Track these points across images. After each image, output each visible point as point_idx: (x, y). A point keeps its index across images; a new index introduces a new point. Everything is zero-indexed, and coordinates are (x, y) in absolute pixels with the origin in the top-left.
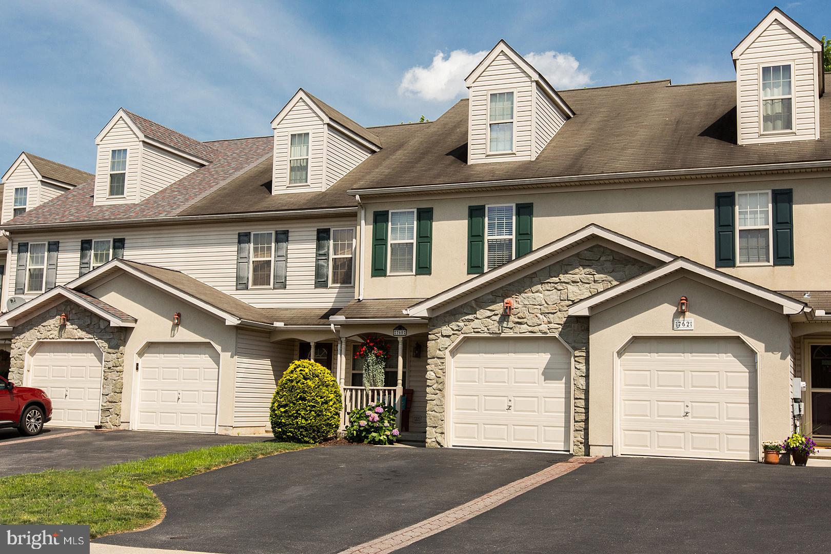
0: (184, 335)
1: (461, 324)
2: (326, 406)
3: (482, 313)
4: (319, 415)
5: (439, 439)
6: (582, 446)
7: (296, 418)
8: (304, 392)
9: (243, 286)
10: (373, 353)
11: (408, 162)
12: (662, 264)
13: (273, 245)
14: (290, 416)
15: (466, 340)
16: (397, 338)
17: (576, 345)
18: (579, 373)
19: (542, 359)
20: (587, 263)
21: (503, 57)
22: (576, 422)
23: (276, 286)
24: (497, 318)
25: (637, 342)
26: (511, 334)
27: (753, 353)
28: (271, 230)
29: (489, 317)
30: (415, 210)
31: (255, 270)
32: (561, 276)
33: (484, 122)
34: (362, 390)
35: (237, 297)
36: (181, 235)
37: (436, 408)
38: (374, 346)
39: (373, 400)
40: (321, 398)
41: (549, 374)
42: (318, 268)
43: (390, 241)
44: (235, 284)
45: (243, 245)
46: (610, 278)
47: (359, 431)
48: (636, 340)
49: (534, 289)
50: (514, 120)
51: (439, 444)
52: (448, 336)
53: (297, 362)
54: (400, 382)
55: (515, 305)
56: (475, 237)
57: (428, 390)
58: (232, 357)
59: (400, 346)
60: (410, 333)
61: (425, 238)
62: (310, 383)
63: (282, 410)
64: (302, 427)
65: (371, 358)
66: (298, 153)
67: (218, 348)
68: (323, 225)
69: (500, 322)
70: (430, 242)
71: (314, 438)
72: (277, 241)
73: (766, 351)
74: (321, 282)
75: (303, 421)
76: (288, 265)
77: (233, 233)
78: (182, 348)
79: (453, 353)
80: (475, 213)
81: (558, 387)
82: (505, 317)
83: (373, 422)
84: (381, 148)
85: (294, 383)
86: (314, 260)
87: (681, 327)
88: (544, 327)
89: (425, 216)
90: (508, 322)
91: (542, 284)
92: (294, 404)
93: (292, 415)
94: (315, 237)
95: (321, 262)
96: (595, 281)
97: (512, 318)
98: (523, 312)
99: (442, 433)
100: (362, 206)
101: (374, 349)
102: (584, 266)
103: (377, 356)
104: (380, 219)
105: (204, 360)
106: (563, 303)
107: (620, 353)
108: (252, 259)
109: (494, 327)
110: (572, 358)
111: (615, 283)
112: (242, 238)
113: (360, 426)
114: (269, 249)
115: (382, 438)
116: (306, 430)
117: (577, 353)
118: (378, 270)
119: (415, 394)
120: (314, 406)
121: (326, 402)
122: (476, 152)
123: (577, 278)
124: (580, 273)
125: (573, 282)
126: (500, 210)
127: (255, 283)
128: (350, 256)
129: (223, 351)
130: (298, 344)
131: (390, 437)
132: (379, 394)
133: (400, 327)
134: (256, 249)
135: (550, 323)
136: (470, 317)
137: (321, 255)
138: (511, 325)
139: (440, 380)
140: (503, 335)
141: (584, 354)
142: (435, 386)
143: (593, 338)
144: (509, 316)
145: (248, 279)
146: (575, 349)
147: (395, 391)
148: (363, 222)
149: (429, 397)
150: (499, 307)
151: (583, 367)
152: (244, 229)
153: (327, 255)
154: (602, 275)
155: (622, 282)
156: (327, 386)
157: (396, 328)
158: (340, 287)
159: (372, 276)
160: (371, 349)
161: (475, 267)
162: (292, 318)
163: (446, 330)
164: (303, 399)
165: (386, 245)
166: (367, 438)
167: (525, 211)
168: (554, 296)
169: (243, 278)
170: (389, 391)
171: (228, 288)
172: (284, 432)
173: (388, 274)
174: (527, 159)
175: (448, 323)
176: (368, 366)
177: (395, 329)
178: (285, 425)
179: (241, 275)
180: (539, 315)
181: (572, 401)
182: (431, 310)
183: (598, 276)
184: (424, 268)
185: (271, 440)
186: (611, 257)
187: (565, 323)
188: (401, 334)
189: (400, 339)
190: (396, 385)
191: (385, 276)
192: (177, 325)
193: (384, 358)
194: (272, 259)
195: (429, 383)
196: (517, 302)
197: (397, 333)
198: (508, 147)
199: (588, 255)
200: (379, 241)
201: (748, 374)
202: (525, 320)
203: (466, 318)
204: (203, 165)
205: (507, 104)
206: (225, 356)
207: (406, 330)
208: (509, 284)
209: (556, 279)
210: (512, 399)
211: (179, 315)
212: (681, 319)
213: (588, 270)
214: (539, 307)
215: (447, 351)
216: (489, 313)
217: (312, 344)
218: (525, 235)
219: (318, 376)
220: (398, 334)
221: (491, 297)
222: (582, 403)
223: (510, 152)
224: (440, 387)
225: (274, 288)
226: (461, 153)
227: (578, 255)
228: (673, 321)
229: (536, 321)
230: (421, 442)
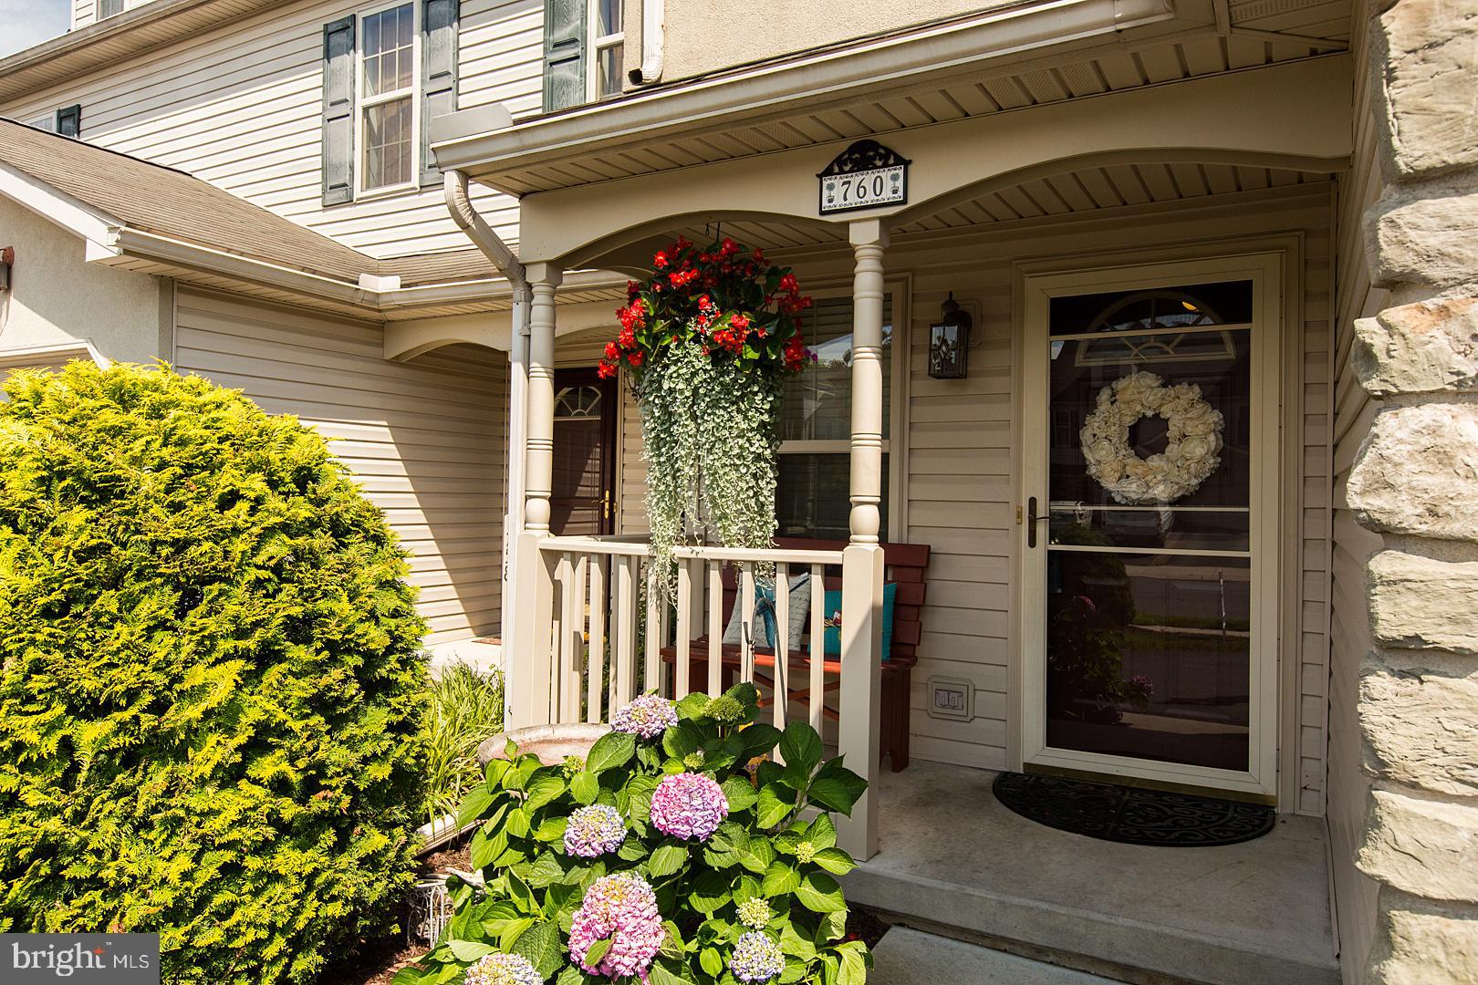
9: (340, 193)
10: (696, 340)
13: (417, 41)
16: (846, 225)
23: (423, 179)
31: (370, 134)
34: (638, 566)
38: (696, 287)
42: (553, 94)
44: (318, 190)
45: (336, 63)
54: (865, 517)
59: (867, 286)
60: (935, 177)
65: (684, 367)
72: (427, 27)
76: (463, 100)
77: (310, 28)
86: (539, 67)
95: (562, 71)
101: (694, 310)
103: (720, 355)
108: (361, 103)
112: (334, 39)
114: (407, 56)
119: (941, 572)
127: (371, 181)
132: (731, 592)
134: (370, 67)
137: (561, 43)
145: (352, 168)
147: (833, 574)
153: (578, 39)
157: (840, 161)
160: (679, 311)
169: (338, 167)
171: (302, 207)
176: (668, 417)
177: (829, 172)
179: (335, 159)
188: (870, 198)
189: (864, 235)
190: (840, 539)
193: (763, 363)
194: (416, 90)
197: (841, 192)
207: (907, 163)
211: (9, 255)
220: (853, 200)
225: (424, 188)
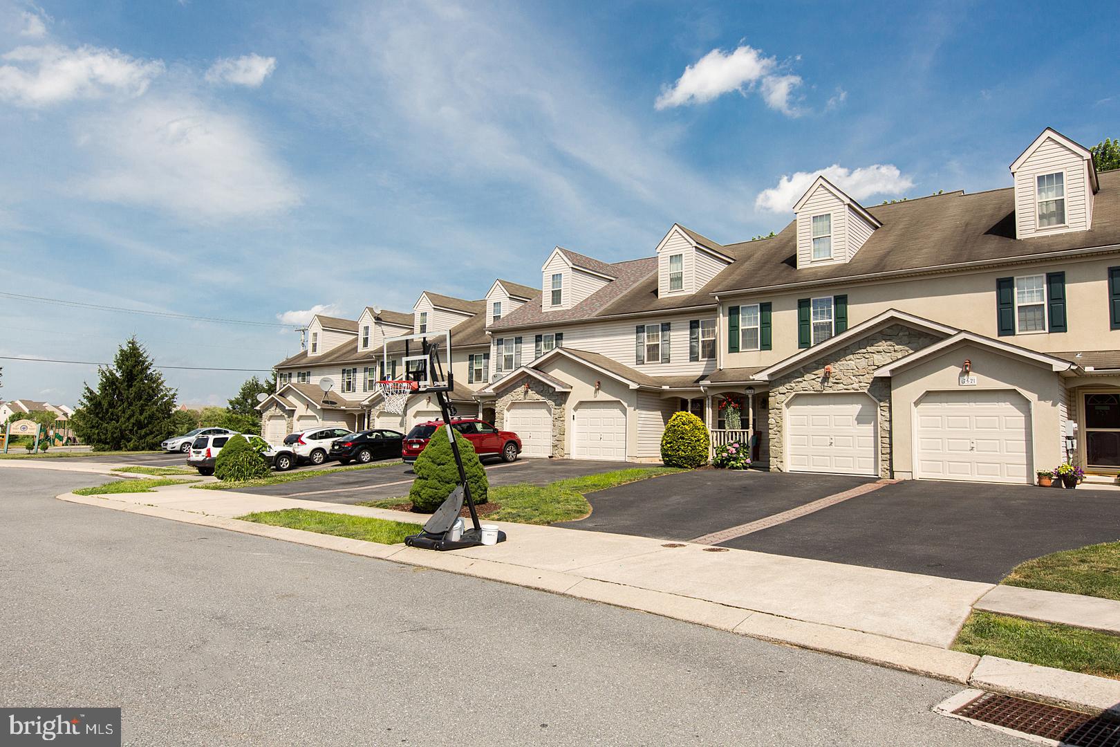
0: (603, 396)
1: (793, 385)
2: (698, 443)
3: (808, 377)
4: (693, 449)
5: (779, 466)
6: (888, 472)
7: (678, 451)
8: (683, 434)
9: (641, 362)
10: (732, 406)
11: (754, 270)
12: (949, 336)
13: (660, 333)
14: (673, 450)
15: (797, 396)
16: (748, 395)
17: (881, 398)
18: (883, 418)
19: (856, 408)
20: (888, 338)
21: (822, 189)
22: (882, 454)
23: (663, 361)
24: (820, 380)
25: (930, 395)
26: (831, 391)
27: (1028, 402)
28: (658, 323)
29: (813, 379)
30: (759, 305)
31: (648, 351)
32: (868, 348)
33: (808, 237)
34: (724, 432)
35: (637, 370)
36: (599, 329)
37: (776, 444)
38: (732, 401)
39: (732, 439)
40: (695, 437)
41: (861, 419)
42: (692, 348)
43: (741, 328)
44: (635, 360)
45: (640, 334)
46: (907, 348)
47: (722, 461)
48: (928, 393)
49: (847, 358)
50: (832, 234)
51: (779, 469)
52: (784, 394)
53: (677, 413)
54: (751, 426)
55: (833, 370)
56: (803, 322)
57: (770, 431)
58: (635, 410)
59: (750, 401)
60: (757, 391)
61: (766, 324)
62: (686, 427)
63: (669, 445)
64: (682, 457)
65: (730, 410)
66: (675, 269)
67: (625, 405)
68: (694, 318)
69: (822, 383)
70: (770, 327)
71: (691, 465)
72: (662, 331)
73: (1039, 400)
74: (694, 357)
75: (683, 453)
76: (671, 346)
77: (633, 326)
78: (602, 405)
79: (788, 405)
80: (803, 305)
81: (869, 428)
82: (826, 379)
83: (732, 454)
84: (735, 260)
85: (676, 428)
86: (689, 342)
87: (966, 383)
88: (856, 386)
89: (766, 308)
90: (828, 382)
91: (853, 354)
92: (677, 442)
93: (675, 449)
94: (689, 327)
95: (694, 344)
96: (895, 351)
97: (831, 379)
98: (839, 375)
99: (781, 462)
100: (720, 304)
101: (732, 403)
102: (886, 340)
103: (734, 408)
104: (734, 312)
105: (616, 412)
106: (870, 368)
107: (916, 404)
108: (646, 343)
109: (818, 386)
110: (879, 408)
111: (911, 352)
112: (639, 329)
113: (723, 457)
114: (658, 336)
115: (738, 465)
116: (685, 459)
117: (882, 404)
118: (733, 348)
119: (762, 435)
120: (690, 443)
121: (699, 440)
122: (803, 259)
123: (880, 349)
124: (883, 345)
125: (878, 352)
126: (822, 301)
127: (648, 360)
128: (714, 338)
129: (628, 406)
130: (680, 400)
131: (745, 465)
132: (736, 435)
133: (750, 387)
134: (648, 337)
135: (860, 382)
136: (800, 379)
137: (694, 338)
138: (830, 384)
139: (779, 425)
140: (824, 392)
141: (888, 405)
142: (775, 429)
143: (895, 393)
144: (829, 378)
145: (644, 357)
146: (881, 402)
147: (747, 432)
148: (721, 315)
149: (771, 436)
150: (821, 372)
151: (887, 414)
152: (640, 323)
153: (697, 338)
154: (900, 346)
155: (916, 352)
156: (699, 429)
158: (707, 361)
159: (729, 352)
160: (730, 403)
161: (804, 343)
162: (674, 383)
163: (782, 389)
164: (683, 438)
165: (738, 330)
166: (728, 465)
167: (841, 301)
168: (863, 363)
169: (641, 356)
170: (744, 432)
171: (631, 363)
172: (670, 461)
173: (740, 350)
174: (843, 262)
175: (784, 384)
176: (728, 415)
177: (746, 389)
178: (671, 456)
179: (640, 354)
180: (853, 378)
181: (880, 439)
182: (770, 375)
183: (897, 347)
184: (766, 345)
185: (662, 466)
186: (907, 333)
187: (872, 382)
188: (751, 393)
189: (750, 396)
190: (748, 428)
191: (738, 352)
192: (598, 389)
193: (739, 409)
194: (660, 343)
195: (770, 426)
196: (834, 368)
197: (748, 392)
198: (828, 254)
199: (889, 331)
200: (733, 327)
201: (1024, 418)
202: (841, 381)
203: (797, 380)
204: (612, 280)
205: (826, 223)
206: (630, 410)
207: (754, 390)
208: (828, 355)
209: (865, 351)
210: (833, 438)
211: (599, 383)
212: (966, 377)
213: (889, 343)
214: (852, 371)
215: (783, 404)
216: (814, 377)
217: (689, 401)
218: (841, 319)
219: (692, 423)
221: (815, 365)
222: (887, 440)
223: (829, 258)
224: (778, 429)
225: (662, 363)
226: (792, 261)
227: (880, 332)
228: (959, 379)
229: (849, 381)
230: (766, 468)
